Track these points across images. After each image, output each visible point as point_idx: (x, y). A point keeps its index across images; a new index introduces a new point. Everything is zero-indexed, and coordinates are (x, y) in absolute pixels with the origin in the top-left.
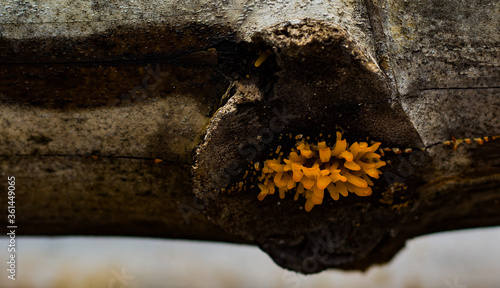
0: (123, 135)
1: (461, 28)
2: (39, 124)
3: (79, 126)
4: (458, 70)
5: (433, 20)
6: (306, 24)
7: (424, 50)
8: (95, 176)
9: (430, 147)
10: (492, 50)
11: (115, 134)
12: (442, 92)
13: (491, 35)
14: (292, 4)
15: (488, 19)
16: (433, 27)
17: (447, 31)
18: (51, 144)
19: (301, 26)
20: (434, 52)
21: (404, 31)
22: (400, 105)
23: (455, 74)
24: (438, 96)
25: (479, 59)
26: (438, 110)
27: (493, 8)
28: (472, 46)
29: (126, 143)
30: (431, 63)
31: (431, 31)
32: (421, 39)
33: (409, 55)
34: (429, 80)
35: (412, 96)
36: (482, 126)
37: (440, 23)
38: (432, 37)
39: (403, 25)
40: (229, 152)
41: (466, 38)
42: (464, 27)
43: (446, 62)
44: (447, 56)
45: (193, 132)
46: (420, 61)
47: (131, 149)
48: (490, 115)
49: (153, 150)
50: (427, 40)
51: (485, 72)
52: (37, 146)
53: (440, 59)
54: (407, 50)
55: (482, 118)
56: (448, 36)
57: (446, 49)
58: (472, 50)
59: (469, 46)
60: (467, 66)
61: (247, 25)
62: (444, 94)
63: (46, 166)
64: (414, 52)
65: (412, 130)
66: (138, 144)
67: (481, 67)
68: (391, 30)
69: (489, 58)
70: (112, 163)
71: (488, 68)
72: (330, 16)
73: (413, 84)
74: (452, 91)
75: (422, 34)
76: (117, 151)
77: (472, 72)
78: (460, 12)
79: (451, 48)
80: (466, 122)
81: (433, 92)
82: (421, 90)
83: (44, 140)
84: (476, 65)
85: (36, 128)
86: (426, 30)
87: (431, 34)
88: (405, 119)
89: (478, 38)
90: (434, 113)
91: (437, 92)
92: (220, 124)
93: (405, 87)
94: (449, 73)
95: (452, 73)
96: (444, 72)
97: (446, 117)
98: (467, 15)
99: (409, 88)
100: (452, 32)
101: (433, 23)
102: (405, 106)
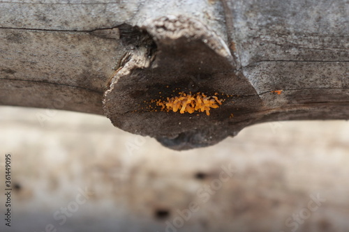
0: (61, 73)
1: (289, 23)
2: (6, 63)
3: (32, 66)
4: (284, 50)
5: (269, 16)
6: (179, 20)
7: (262, 37)
8: (47, 92)
9: (261, 94)
10: (309, 38)
11: (56, 72)
12: (272, 63)
13: (309, 28)
14: (171, 4)
15: (308, 17)
16: (269, 21)
17: (278, 24)
18: (15, 74)
19: (175, 21)
20: (269, 38)
21: (248, 24)
22: (242, 73)
23: (282, 52)
24: (269, 66)
25: (299, 43)
26: (269, 74)
27: (312, 10)
28: (295, 35)
29: (63, 78)
30: (266, 45)
31: (268, 24)
32: (260, 30)
33: (251, 40)
34: (264, 55)
35: (250, 67)
36: (297, 83)
37: (274, 19)
38: (268, 28)
39: (248, 20)
40: (126, 95)
41: (291, 29)
42: (291, 22)
43: (276, 44)
44: (278, 40)
45: (105, 77)
46: (258, 44)
47: (67, 81)
48: (304, 77)
49: (81, 83)
50: (264, 30)
51: (303, 51)
52: (7, 74)
53: (273, 42)
54: (250, 37)
55: (298, 79)
56: (279, 27)
57: (277, 36)
58: (295, 37)
59: (293, 34)
60: (290, 47)
61: (140, 15)
62: (273, 64)
63: (15, 85)
64: (254, 38)
65: (250, 86)
66: (71, 79)
67: (300, 48)
68: (240, 23)
69: (306, 43)
70: (56, 86)
71: (305, 49)
72: (197, 13)
73: (252, 58)
74: (279, 62)
75: (261, 26)
76: (58, 81)
77: (294, 51)
78: (289, 12)
79: (280, 35)
80: (287, 81)
81: (266, 63)
82: (257, 62)
83: (11, 71)
84: (297, 47)
85: (4, 65)
86: (264, 23)
87: (267, 26)
88: (245, 80)
89: (300, 30)
90: (266, 75)
91: (269, 63)
92: (119, 81)
93: (247, 61)
94: (278, 51)
95: (280, 52)
96: (274, 50)
97: (274, 77)
98: (294, 14)
99: (249, 61)
100: (283, 25)
101: (270, 19)
102: (245, 73)
